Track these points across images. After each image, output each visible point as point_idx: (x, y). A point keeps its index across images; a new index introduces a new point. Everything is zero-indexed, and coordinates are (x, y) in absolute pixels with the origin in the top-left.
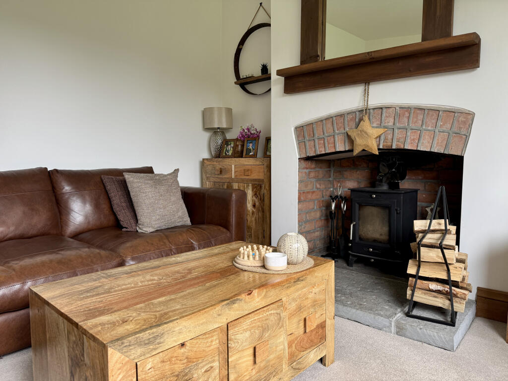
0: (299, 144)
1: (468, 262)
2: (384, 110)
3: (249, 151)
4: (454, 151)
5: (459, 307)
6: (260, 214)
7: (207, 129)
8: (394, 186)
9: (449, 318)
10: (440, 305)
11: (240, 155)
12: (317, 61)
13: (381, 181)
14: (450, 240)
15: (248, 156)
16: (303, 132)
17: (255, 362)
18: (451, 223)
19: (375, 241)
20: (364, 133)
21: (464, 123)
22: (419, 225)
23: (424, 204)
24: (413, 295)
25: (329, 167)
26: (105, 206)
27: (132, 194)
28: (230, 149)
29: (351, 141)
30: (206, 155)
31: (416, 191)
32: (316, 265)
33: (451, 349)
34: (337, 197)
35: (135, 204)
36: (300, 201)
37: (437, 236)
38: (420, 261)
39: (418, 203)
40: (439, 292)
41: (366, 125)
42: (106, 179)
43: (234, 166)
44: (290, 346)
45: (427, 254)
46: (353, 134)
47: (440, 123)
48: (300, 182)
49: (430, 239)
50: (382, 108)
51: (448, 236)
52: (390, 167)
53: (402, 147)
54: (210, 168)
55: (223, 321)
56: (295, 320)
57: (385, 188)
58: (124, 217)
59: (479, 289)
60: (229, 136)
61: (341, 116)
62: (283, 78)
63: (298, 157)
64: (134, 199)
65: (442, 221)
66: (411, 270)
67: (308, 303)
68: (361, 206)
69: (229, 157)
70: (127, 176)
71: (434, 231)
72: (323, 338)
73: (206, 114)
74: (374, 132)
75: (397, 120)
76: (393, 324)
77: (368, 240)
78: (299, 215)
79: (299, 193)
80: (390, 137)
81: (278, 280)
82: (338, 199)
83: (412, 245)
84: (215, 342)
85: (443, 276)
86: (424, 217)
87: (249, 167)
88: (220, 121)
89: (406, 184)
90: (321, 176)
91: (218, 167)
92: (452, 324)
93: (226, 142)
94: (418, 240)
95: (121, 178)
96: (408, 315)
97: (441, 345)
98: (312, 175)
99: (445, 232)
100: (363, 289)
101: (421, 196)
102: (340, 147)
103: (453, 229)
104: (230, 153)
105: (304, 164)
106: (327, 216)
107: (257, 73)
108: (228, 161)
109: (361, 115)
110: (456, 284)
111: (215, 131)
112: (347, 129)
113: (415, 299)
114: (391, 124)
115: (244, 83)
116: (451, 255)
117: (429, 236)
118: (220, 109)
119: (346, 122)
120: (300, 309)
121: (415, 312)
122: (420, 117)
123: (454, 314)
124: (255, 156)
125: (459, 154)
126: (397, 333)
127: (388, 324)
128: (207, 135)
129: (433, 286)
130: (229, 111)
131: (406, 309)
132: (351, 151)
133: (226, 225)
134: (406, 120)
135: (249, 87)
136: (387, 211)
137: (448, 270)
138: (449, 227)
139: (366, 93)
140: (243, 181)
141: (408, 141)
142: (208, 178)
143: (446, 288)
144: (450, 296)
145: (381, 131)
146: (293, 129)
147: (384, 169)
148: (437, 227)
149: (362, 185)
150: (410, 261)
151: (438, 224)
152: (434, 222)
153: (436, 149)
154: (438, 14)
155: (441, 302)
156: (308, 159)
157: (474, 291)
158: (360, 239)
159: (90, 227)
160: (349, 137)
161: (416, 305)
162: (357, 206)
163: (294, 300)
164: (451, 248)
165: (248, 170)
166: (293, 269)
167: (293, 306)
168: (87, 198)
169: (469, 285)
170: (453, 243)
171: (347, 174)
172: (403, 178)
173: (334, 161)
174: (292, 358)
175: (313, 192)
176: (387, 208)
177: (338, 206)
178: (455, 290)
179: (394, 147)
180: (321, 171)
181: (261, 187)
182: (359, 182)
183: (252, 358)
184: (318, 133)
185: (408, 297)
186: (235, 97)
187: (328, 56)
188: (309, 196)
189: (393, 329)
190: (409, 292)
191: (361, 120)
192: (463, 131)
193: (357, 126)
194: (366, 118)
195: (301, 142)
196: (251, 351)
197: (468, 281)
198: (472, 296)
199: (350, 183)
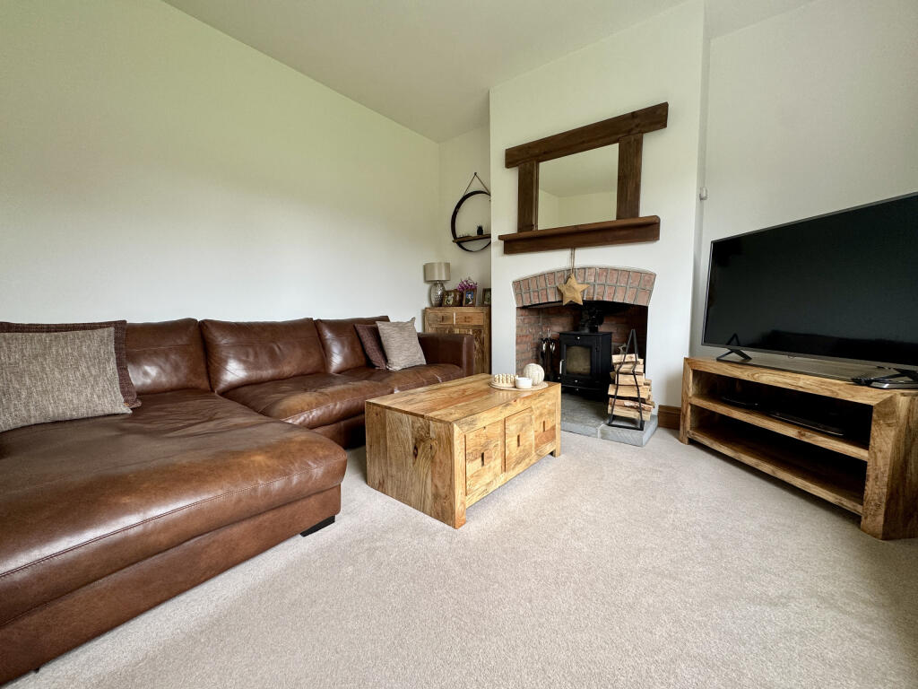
0: (516, 295)
1: (652, 385)
2: (587, 271)
3: (468, 301)
4: (641, 303)
5: (646, 417)
6: (480, 356)
7: (426, 281)
8: (594, 330)
9: (638, 425)
10: (633, 417)
11: (460, 304)
12: (531, 230)
13: (584, 326)
14: (639, 369)
15: (467, 305)
16: (519, 286)
17: (519, 445)
18: (640, 357)
19: (580, 374)
20: (571, 288)
21: (648, 281)
22: (616, 358)
23: (617, 344)
24: (612, 410)
25: (539, 314)
26: (358, 349)
27: (383, 339)
28: (451, 299)
29: (561, 294)
30: (427, 305)
31: (611, 333)
32: (550, 386)
33: (641, 446)
34: (547, 339)
35: (385, 348)
36: (517, 343)
37: (630, 366)
38: (618, 385)
39: (613, 343)
40: (632, 407)
41: (573, 281)
42: (359, 327)
43: (455, 314)
44: (536, 439)
45: (623, 379)
46: (563, 289)
47: (630, 281)
48: (518, 327)
49: (624, 368)
50: (585, 269)
51: (637, 366)
52: (591, 314)
53: (601, 299)
54: (432, 315)
55: (502, 417)
56: (538, 422)
57: (587, 331)
58: (375, 357)
59: (660, 407)
60: (448, 287)
61: (552, 273)
62: (503, 242)
63: (516, 306)
64: (385, 343)
65: (634, 355)
66: (611, 392)
67: (545, 411)
68: (568, 346)
69: (450, 306)
70: (379, 324)
71: (627, 363)
72: (554, 437)
73: (427, 269)
74: (580, 287)
75: (597, 278)
76: (599, 431)
77: (574, 373)
78: (517, 354)
79: (517, 337)
80: (592, 291)
81: (526, 395)
82: (549, 341)
83: (611, 373)
84: (499, 429)
85: (635, 395)
86: (617, 352)
87: (470, 315)
88: (440, 274)
89: (602, 329)
90: (533, 322)
91: (440, 315)
92: (642, 429)
93: (446, 293)
94: (616, 369)
95: (373, 325)
96: (609, 425)
97: (634, 443)
98: (526, 321)
99: (636, 363)
100: (573, 410)
101: (615, 337)
102: (552, 299)
103: (641, 361)
104: (451, 303)
105: (521, 312)
106: (537, 355)
107: (474, 233)
108: (450, 310)
109: (568, 274)
110: (643, 401)
111: (435, 283)
112: (557, 284)
113: (614, 413)
114: (593, 281)
115: (460, 242)
116: (640, 379)
117: (624, 366)
118: (440, 263)
119: (556, 279)
120: (541, 415)
121: (614, 423)
122: (615, 276)
123: (642, 422)
124: (473, 305)
125: (645, 305)
126: (602, 438)
127: (595, 432)
128: (427, 286)
129: (627, 403)
130: (448, 265)
131: (608, 421)
132: (562, 301)
133: (459, 364)
134: (604, 278)
135: (465, 245)
136: (589, 350)
137: (638, 390)
138: (638, 360)
139: (573, 256)
140: (463, 327)
141: (606, 294)
142: (430, 325)
143: (637, 404)
144: (639, 410)
145: (585, 287)
146: (511, 284)
147: (586, 316)
148: (630, 360)
149: (566, 330)
150: (610, 385)
151: (632, 357)
152: (628, 356)
153: (627, 301)
154: (629, 198)
155: (633, 414)
156: (524, 308)
157: (657, 408)
158: (568, 373)
159: (348, 367)
160: (559, 291)
161: (616, 418)
162: (565, 347)
163: (538, 408)
164: (640, 374)
165: (469, 317)
166: (535, 389)
167: (538, 412)
168: (346, 343)
169: (653, 402)
170: (642, 371)
171: (553, 320)
172: (601, 323)
173: (542, 309)
174: (537, 446)
175: (527, 336)
176: (590, 347)
177: (548, 347)
178: (643, 405)
179: (595, 299)
180: (533, 318)
181: (481, 332)
182: (564, 327)
183: (516, 442)
184: (533, 286)
185: (609, 412)
186: (453, 253)
187: (541, 227)
188: (524, 339)
189: (599, 435)
190: (610, 408)
191: (569, 277)
192: (648, 288)
193: (566, 283)
194: (573, 276)
195: (519, 294)
196: (516, 438)
197: (652, 400)
198: (655, 411)
199: (556, 329)
